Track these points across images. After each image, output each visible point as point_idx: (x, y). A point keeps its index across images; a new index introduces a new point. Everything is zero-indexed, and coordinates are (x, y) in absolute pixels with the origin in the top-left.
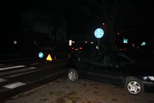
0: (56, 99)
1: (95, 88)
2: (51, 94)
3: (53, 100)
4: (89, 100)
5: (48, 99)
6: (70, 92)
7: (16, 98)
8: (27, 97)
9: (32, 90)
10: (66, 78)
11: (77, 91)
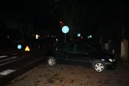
0: (47, 80)
1: (70, 70)
2: (41, 77)
3: (44, 81)
4: (71, 79)
5: (41, 81)
6: (54, 74)
7: (14, 82)
8: (22, 81)
9: (24, 75)
10: (45, 64)
11: (59, 73)
